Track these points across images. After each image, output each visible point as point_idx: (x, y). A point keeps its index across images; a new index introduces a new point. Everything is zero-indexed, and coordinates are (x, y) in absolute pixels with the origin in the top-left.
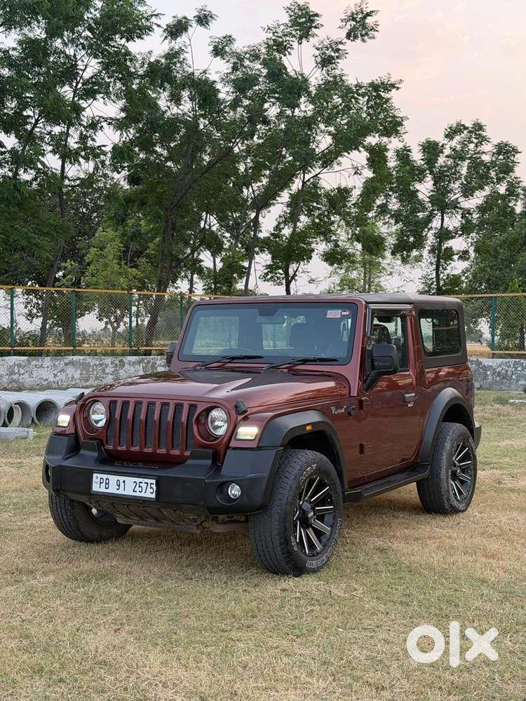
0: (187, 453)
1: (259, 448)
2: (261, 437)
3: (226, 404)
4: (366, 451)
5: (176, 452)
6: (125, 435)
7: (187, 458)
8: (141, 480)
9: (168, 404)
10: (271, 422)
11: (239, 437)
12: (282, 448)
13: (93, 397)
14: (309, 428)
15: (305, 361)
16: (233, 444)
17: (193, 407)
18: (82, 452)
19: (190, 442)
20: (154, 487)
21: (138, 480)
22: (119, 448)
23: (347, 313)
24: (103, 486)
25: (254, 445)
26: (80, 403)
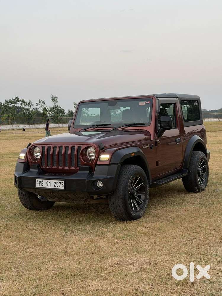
0: (78, 168)
1: (110, 164)
2: (110, 159)
3: (94, 145)
4: (159, 164)
5: (73, 168)
6: (50, 162)
7: (78, 170)
8: (57, 181)
9: (68, 147)
10: (116, 152)
11: (101, 160)
12: (121, 164)
13: (34, 145)
14: (133, 154)
15: (130, 125)
16: (98, 163)
17: (79, 147)
18: (31, 170)
19: (79, 163)
20: (63, 184)
21: (56, 181)
22: (47, 168)
23: (148, 103)
24: (41, 184)
25: (108, 163)
26: (29, 148)
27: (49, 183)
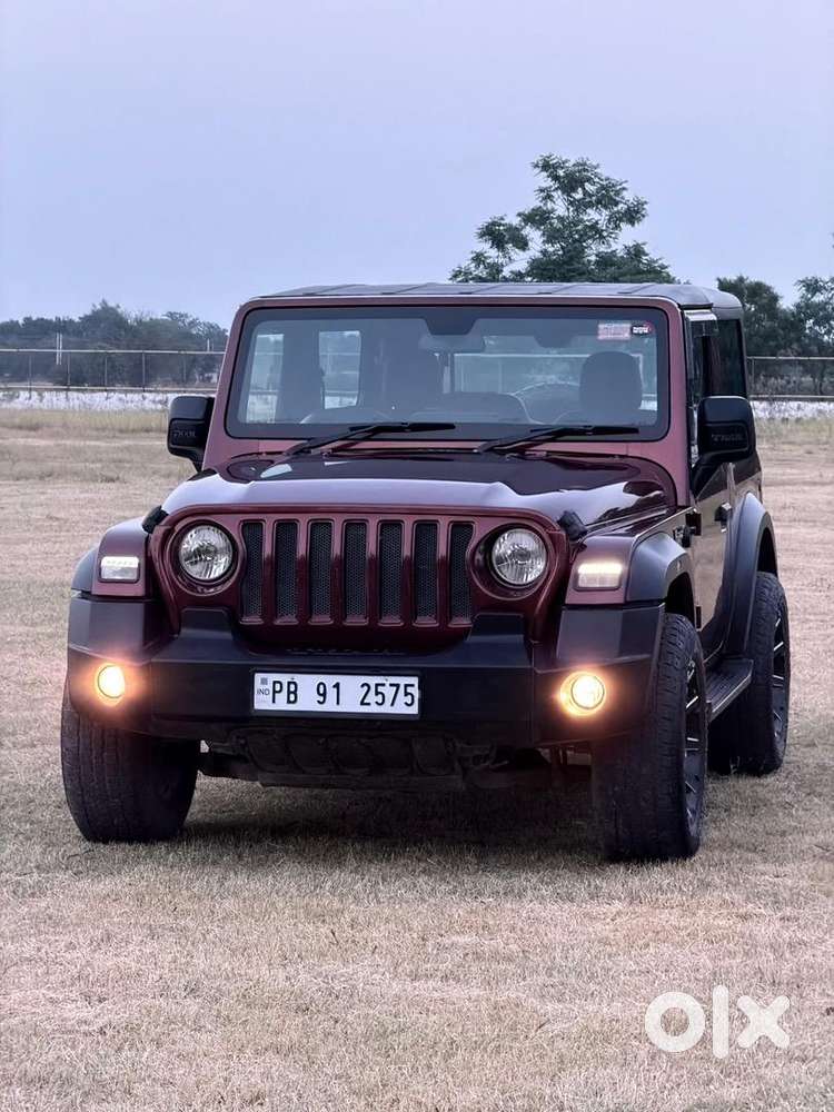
0: (461, 624)
1: (626, 604)
2: (627, 582)
3: (542, 519)
5: (429, 622)
7: (464, 633)
8: (381, 679)
16: (572, 597)
17: (461, 529)
18: (185, 632)
20: (415, 691)
21: (373, 680)
22: (278, 622)
23: (645, 330)
24: (282, 697)
25: (617, 598)
26: (159, 530)
27: (331, 693)
